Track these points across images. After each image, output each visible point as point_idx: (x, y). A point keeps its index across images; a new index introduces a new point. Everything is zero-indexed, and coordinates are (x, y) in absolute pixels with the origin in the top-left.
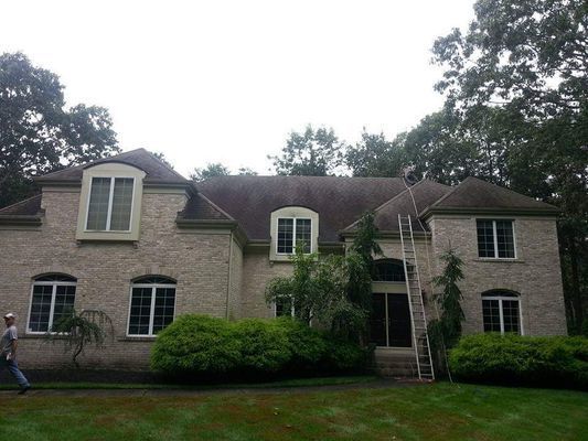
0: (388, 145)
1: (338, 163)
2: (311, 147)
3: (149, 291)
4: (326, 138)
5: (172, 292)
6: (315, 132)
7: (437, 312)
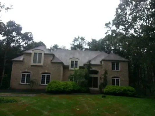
0: (97, 41)
1: (85, 45)
2: (79, 41)
3: (45, 76)
4: (83, 39)
5: (49, 76)
6: (80, 37)
7: (102, 81)
